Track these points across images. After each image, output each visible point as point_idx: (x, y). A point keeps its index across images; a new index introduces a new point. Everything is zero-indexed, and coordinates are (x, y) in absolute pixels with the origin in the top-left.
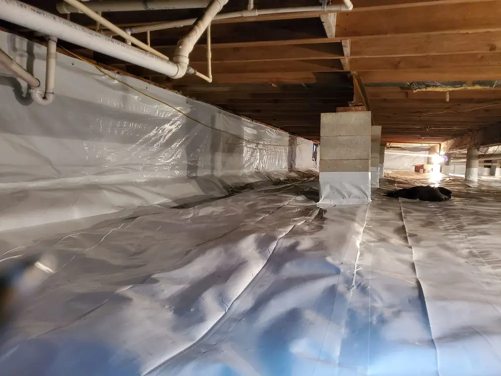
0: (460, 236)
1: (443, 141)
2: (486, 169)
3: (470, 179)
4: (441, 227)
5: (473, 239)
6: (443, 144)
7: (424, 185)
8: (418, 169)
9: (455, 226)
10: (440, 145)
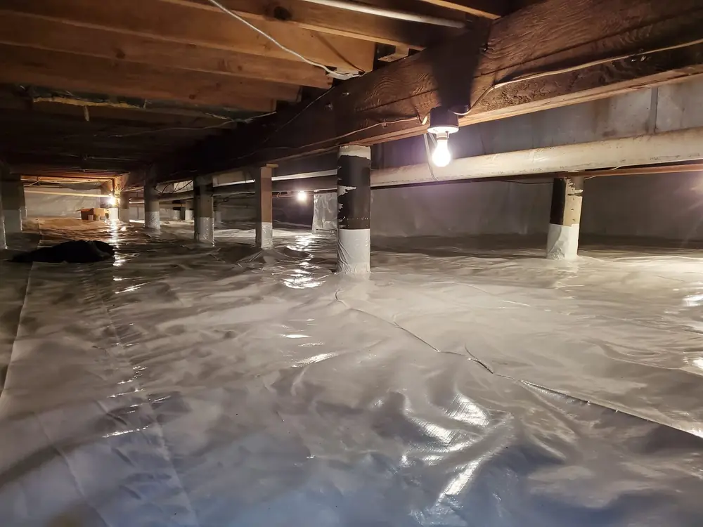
0: (101, 310)
1: (116, 175)
2: (176, 211)
3: (152, 226)
4: (81, 300)
5: (117, 311)
6: (117, 180)
7: (87, 239)
8: (87, 215)
9: (100, 296)
10: (113, 180)
